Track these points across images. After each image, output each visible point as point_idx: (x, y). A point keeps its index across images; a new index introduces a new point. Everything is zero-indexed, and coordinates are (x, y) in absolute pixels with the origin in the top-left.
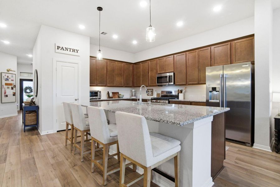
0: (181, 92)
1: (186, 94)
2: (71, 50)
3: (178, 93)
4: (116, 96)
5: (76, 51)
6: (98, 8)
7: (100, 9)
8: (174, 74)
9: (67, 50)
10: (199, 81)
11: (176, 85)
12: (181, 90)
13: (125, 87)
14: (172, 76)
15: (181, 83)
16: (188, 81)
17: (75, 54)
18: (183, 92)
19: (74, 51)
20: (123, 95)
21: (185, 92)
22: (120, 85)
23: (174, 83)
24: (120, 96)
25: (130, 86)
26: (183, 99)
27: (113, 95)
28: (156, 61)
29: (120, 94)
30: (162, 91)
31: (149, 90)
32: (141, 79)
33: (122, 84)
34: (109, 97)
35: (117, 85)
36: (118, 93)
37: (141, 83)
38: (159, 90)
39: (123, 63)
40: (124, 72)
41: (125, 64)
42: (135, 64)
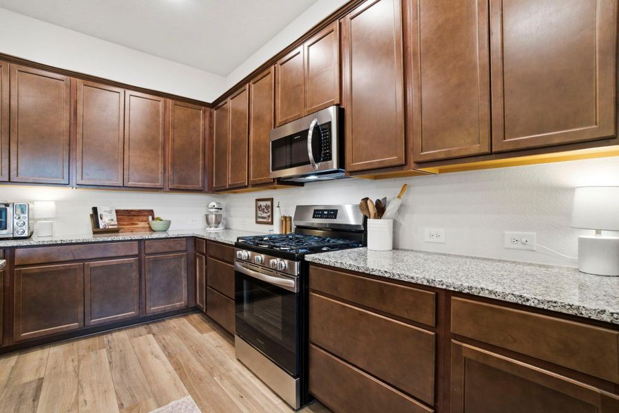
0: (380, 209)
1: (406, 222)
3: (365, 219)
4: (141, 224)
8: (341, 114)
10: (497, 133)
11: (353, 173)
12: (378, 202)
14: (330, 123)
15: (375, 162)
16: (415, 141)
18: (390, 210)
20: (169, 223)
21: (399, 211)
23: (342, 162)
24: (156, 225)
25: (196, 187)
26: (390, 247)
27: (118, 220)
28: (271, 77)
29: (158, 219)
30: (297, 206)
31: (260, 203)
32: (229, 158)
33: (155, 180)
34: (97, 230)
35: (131, 183)
36: (151, 212)
37: (229, 175)
38: (287, 203)
39: (162, 99)
40: (165, 133)
41: (170, 102)
42: (216, 105)
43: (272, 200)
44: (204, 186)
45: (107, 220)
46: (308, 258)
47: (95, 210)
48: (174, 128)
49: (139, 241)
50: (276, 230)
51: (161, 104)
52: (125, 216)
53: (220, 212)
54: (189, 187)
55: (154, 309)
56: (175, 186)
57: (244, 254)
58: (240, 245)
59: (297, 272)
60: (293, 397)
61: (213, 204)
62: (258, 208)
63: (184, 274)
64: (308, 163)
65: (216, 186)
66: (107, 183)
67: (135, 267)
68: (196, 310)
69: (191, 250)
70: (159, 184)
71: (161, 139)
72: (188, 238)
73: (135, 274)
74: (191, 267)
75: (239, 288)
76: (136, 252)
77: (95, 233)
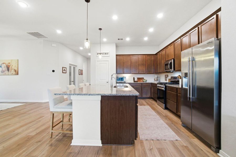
2: (105, 54)
4: (142, 80)
5: (107, 54)
6: (99, 29)
7: (100, 29)
8: (174, 60)
9: (102, 54)
11: (176, 71)
13: (147, 74)
14: (172, 62)
17: (107, 55)
19: (106, 54)
20: (147, 80)
22: (143, 73)
23: (174, 69)
24: (144, 81)
27: (138, 80)
28: (164, 51)
29: (145, 79)
30: (171, 77)
31: (166, 76)
32: (159, 66)
33: (144, 72)
34: (134, 81)
35: (140, 73)
36: (143, 78)
37: (158, 70)
38: (170, 75)
39: (145, 55)
40: (146, 62)
41: (146, 56)
42: (156, 54)
43: (168, 75)
44: (154, 72)
45: (136, 80)
46: (166, 85)
47: (134, 78)
48: (147, 61)
49: (141, 83)
50: (167, 81)
51: (145, 56)
52: (138, 79)
53: (158, 78)
54: (151, 73)
55: (144, 96)
56: (148, 73)
57: (158, 85)
58: (158, 84)
59: (164, 87)
60: (164, 108)
61: (156, 76)
62: (165, 77)
63: (149, 90)
64: (169, 69)
65: (156, 72)
66: (136, 73)
67: (141, 88)
68: (152, 98)
69: (151, 86)
70: (145, 73)
71: (145, 63)
72: (150, 83)
73: (141, 89)
74: (151, 89)
75: (158, 91)
76: (141, 85)
77: (134, 82)
